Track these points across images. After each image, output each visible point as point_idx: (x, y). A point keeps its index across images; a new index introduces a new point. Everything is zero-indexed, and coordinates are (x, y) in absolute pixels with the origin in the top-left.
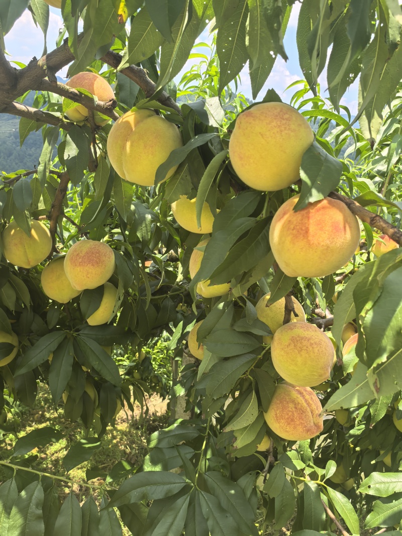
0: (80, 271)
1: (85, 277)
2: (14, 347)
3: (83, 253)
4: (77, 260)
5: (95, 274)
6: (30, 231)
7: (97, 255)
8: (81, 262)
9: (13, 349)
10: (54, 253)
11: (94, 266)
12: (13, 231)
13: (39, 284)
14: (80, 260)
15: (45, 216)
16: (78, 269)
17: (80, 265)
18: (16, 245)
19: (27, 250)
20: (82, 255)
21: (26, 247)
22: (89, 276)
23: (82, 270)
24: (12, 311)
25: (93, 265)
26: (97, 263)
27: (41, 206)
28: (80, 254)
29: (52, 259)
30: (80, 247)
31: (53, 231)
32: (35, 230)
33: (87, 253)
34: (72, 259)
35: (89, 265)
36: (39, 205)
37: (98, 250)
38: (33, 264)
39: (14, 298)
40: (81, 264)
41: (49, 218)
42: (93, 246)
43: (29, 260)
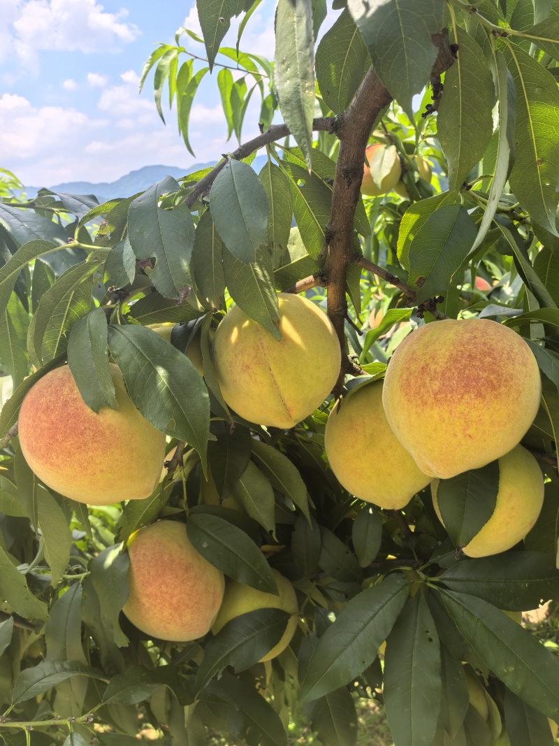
0: (442, 420)
1: (460, 435)
2: (288, 616)
3: (442, 362)
4: (424, 385)
5: (492, 423)
6: (277, 323)
7: (488, 359)
8: (440, 392)
9: (287, 622)
10: (349, 377)
11: (484, 397)
12: (235, 332)
13: (322, 454)
14: (436, 385)
15: (311, 278)
16: (435, 413)
17: (437, 401)
18: (248, 367)
19: (279, 379)
20: (439, 369)
21: (275, 371)
22: (470, 432)
23: (446, 415)
24: (271, 532)
25: (480, 395)
26: (494, 388)
27: (297, 251)
28: (433, 367)
29: (345, 393)
30: (426, 346)
31: (338, 315)
32: (290, 319)
33: (454, 359)
34: (409, 386)
35: (466, 396)
36: (291, 249)
37: (485, 344)
38: (299, 414)
39: (270, 500)
40: (439, 396)
41: (323, 278)
42: (467, 335)
43: (289, 404)
